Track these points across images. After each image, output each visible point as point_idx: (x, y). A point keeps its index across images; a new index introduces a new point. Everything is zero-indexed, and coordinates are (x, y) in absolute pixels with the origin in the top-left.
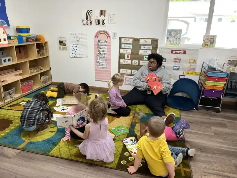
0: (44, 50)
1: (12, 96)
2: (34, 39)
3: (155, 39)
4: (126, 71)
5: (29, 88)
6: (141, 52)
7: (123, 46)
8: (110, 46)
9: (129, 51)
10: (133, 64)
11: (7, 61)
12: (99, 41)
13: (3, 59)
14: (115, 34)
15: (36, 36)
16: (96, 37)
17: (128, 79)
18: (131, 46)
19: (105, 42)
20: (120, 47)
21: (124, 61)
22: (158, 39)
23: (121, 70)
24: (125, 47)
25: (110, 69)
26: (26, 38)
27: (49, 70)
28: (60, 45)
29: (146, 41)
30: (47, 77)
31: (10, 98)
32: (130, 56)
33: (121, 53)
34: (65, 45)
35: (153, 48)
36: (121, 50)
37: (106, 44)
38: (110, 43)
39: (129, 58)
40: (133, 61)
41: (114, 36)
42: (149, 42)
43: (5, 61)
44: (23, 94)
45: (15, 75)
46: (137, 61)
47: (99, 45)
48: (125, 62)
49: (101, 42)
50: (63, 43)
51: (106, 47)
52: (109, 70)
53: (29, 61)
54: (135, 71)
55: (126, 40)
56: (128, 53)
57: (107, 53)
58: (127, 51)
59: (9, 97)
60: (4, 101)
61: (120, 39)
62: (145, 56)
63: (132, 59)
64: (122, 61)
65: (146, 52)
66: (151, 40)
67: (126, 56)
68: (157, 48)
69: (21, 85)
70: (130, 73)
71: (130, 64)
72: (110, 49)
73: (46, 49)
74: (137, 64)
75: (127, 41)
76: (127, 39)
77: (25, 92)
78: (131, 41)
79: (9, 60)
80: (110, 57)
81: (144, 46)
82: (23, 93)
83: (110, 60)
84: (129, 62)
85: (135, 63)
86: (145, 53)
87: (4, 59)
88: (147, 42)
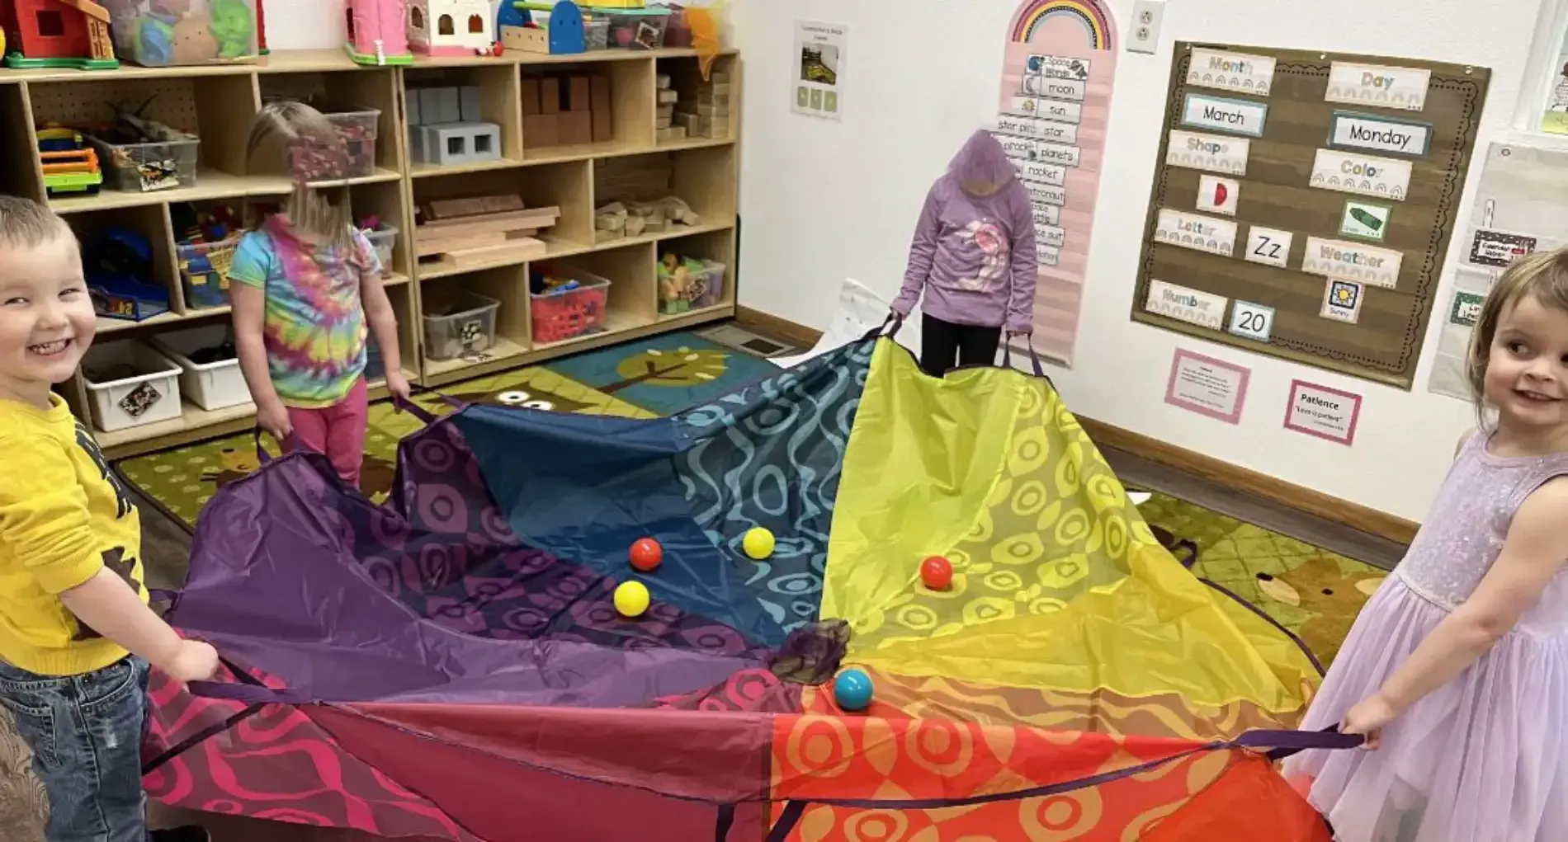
0: (708, 102)
1: (476, 347)
2: (655, 32)
3: (1465, 67)
4: (1193, 302)
5: (574, 317)
6: (1328, 169)
7: (1195, 108)
8: (1102, 101)
9: (1236, 153)
10: (1250, 255)
11: (470, 144)
12: (1035, 64)
13: (445, 134)
14: (1147, 16)
15: (668, 12)
16: (1016, 36)
17: (1195, 366)
18: (1253, 117)
19: (1072, 74)
20: (1174, 118)
21: (1187, 228)
22: (1489, 71)
23: (1158, 288)
24: (1211, 123)
25: (1080, 269)
26: (606, 22)
27: (725, 232)
28: (805, 76)
29: (1379, 81)
30: (718, 268)
31: (461, 356)
32: (1233, 188)
33: (1170, 161)
34: (828, 77)
35: (1431, 143)
36: (1178, 139)
37: (1078, 87)
38: (1108, 80)
39: (1229, 206)
40: (1256, 233)
41: (1143, 34)
42: (1412, 88)
43: (456, 145)
44: (537, 347)
45: (511, 235)
46: (1284, 238)
47: (1032, 94)
48: (1194, 236)
49: (1044, 68)
50: (820, 62)
51: (1072, 110)
52: (1074, 278)
53: (596, 161)
54: (1256, 310)
55: (1228, 66)
56: (1224, 169)
57: (1075, 152)
58: (1215, 148)
59: (460, 350)
60: (422, 364)
61: (1182, 55)
62: (1350, 206)
63: (1246, 216)
64: (1172, 224)
65: (1371, 172)
66: (1422, 78)
67: (1208, 186)
68: (1465, 146)
69: (528, 294)
70: (1218, 325)
71: (1229, 253)
72: (1101, 124)
73: (724, 100)
74: (1282, 260)
75: (1229, 75)
76: (1236, 58)
77: (551, 340)
78: (1262, 72)
79: (482, 143)
80: (1093, 188)
81: (1358, 124)
82: (535, 338)
83: (1087, 207)
84: (1220, 236)
85: (1268, 249)
86: (1359, 179)
87: (455, 132)
88: (1390, 93)
